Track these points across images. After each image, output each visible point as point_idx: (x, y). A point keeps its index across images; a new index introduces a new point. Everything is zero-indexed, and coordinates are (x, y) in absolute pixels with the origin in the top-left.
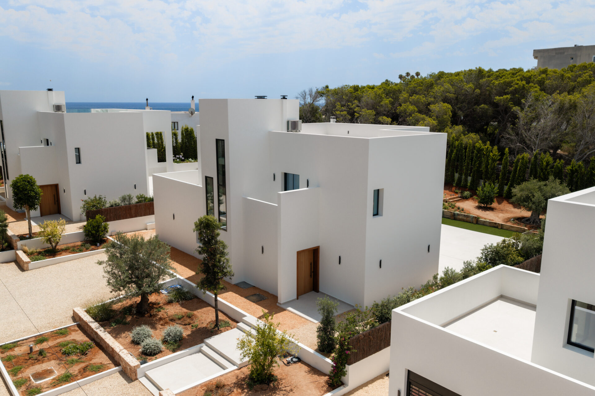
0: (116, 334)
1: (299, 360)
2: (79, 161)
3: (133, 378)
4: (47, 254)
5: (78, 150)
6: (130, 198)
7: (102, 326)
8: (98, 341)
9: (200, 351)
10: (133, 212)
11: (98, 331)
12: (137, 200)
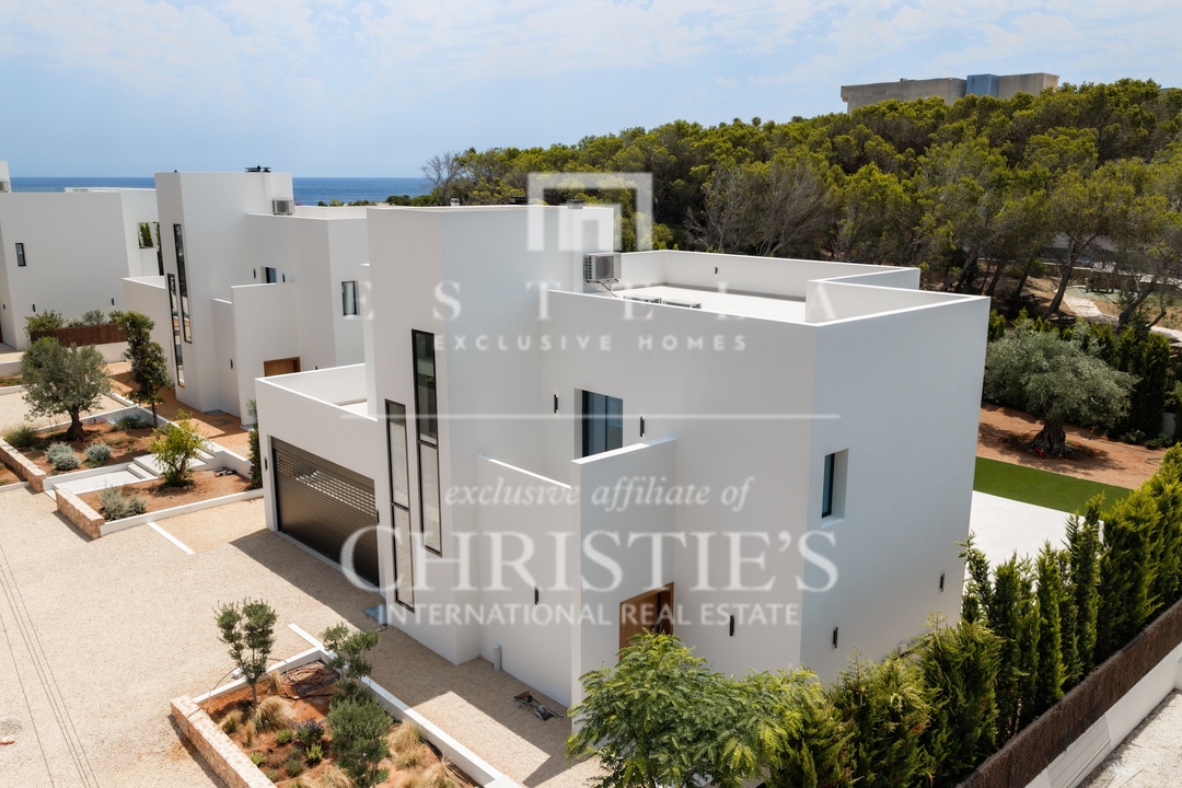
0: (32, 457)
1: (235, 472)
2: (22, 262)
3: (38, 489)
5: (21, 246)
6: (99, 316)
7: (20, 451)
8: (9, 463)
9: (127, 469)
10: (103, 335)
11: (10, 453)
12: (109, 319)
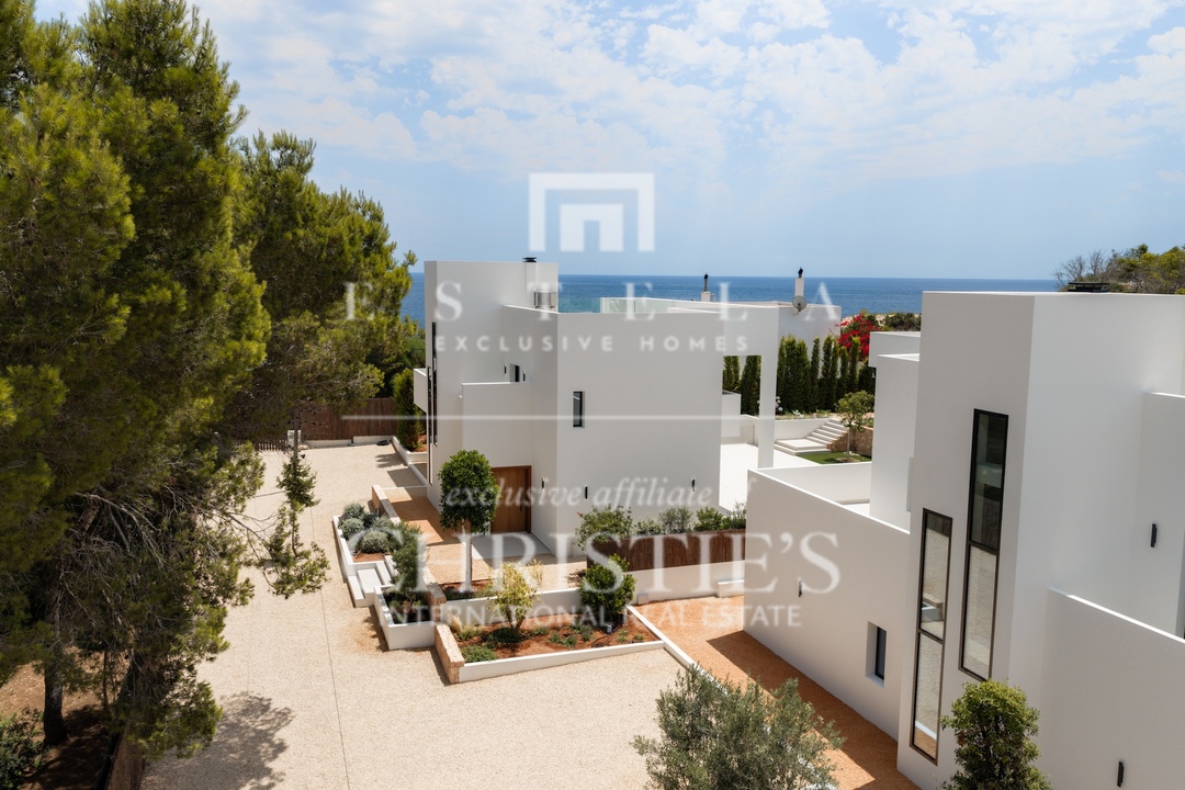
2: (579, 422)
4: (499, 644)
5: (579, 397)
6: (684, 515)
12: (698, 523)
